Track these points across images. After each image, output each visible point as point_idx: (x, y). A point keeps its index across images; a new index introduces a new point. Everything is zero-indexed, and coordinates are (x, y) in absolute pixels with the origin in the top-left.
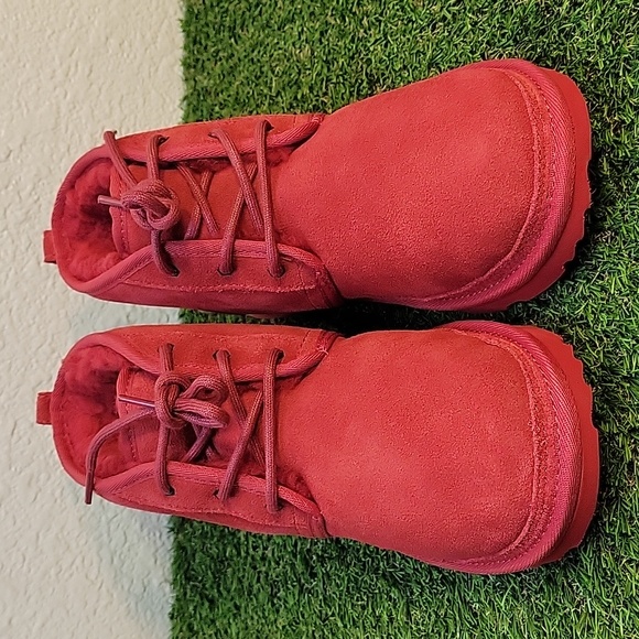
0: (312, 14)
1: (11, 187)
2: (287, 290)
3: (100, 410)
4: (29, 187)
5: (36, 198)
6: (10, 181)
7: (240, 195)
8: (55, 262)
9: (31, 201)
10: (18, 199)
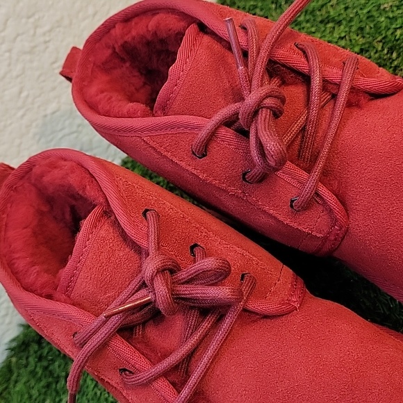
0: (361, 29)
1: (32, 20)
2: (295, 225)
3: (45, 209)
4: (47, 28)
5: (47, 39)
6: (34, 14)
7: (303, 118)
8: (70, 79)
9: (42, 39)
10: (32, 32)
